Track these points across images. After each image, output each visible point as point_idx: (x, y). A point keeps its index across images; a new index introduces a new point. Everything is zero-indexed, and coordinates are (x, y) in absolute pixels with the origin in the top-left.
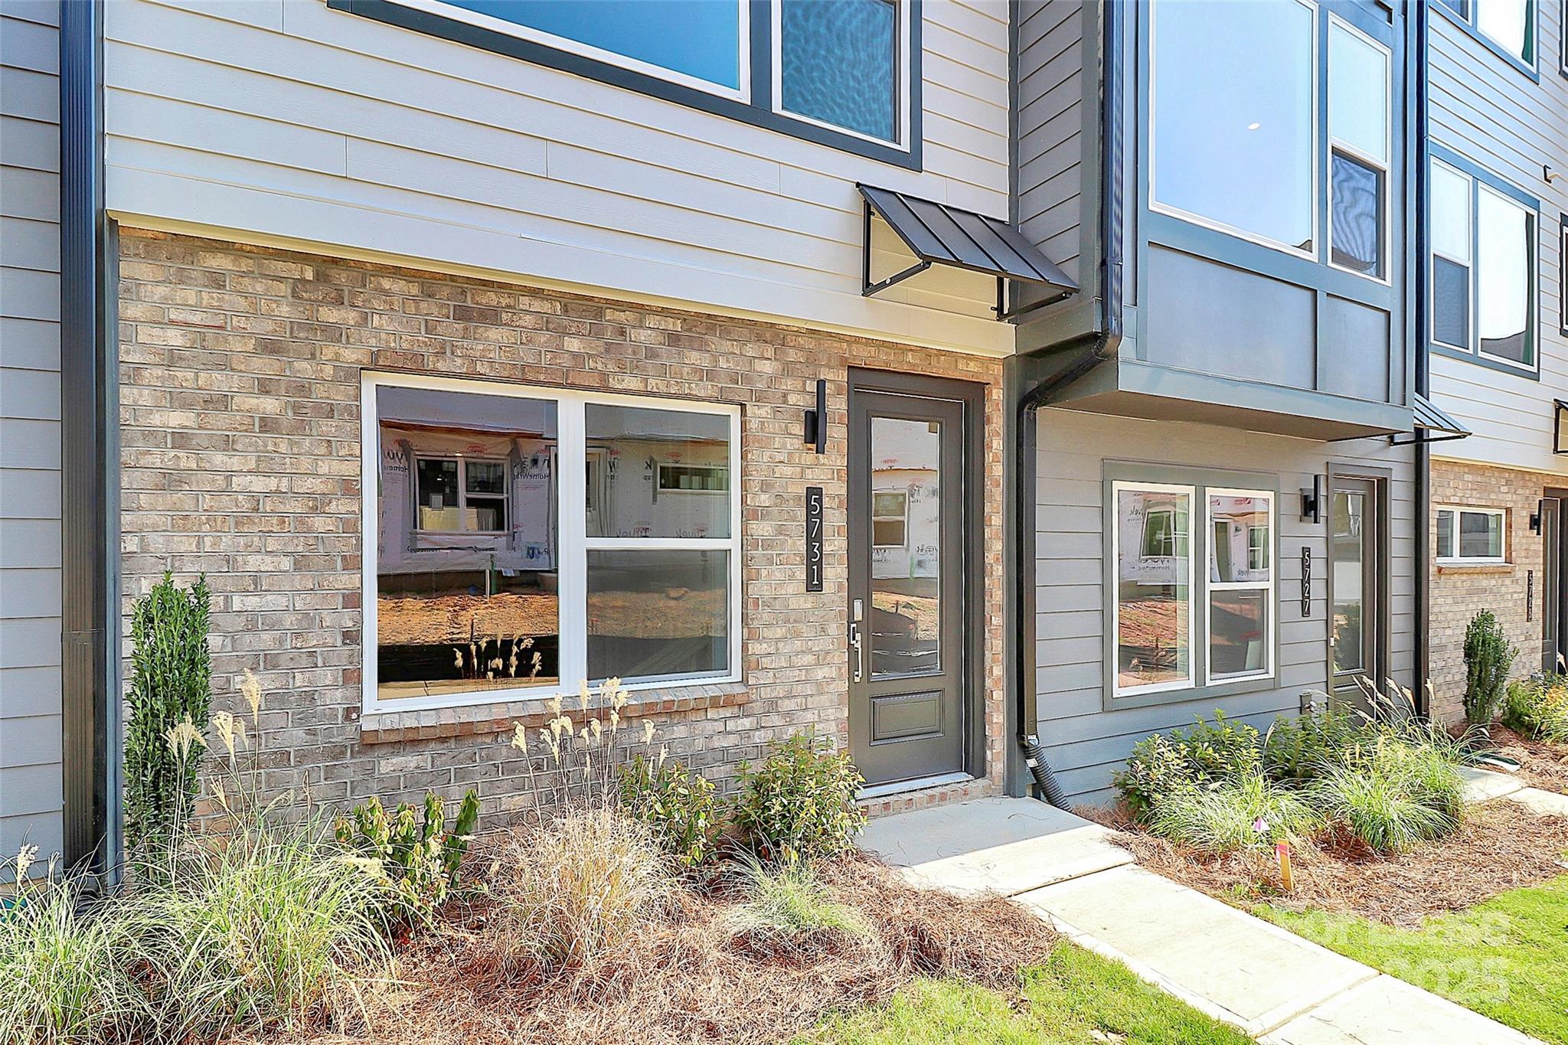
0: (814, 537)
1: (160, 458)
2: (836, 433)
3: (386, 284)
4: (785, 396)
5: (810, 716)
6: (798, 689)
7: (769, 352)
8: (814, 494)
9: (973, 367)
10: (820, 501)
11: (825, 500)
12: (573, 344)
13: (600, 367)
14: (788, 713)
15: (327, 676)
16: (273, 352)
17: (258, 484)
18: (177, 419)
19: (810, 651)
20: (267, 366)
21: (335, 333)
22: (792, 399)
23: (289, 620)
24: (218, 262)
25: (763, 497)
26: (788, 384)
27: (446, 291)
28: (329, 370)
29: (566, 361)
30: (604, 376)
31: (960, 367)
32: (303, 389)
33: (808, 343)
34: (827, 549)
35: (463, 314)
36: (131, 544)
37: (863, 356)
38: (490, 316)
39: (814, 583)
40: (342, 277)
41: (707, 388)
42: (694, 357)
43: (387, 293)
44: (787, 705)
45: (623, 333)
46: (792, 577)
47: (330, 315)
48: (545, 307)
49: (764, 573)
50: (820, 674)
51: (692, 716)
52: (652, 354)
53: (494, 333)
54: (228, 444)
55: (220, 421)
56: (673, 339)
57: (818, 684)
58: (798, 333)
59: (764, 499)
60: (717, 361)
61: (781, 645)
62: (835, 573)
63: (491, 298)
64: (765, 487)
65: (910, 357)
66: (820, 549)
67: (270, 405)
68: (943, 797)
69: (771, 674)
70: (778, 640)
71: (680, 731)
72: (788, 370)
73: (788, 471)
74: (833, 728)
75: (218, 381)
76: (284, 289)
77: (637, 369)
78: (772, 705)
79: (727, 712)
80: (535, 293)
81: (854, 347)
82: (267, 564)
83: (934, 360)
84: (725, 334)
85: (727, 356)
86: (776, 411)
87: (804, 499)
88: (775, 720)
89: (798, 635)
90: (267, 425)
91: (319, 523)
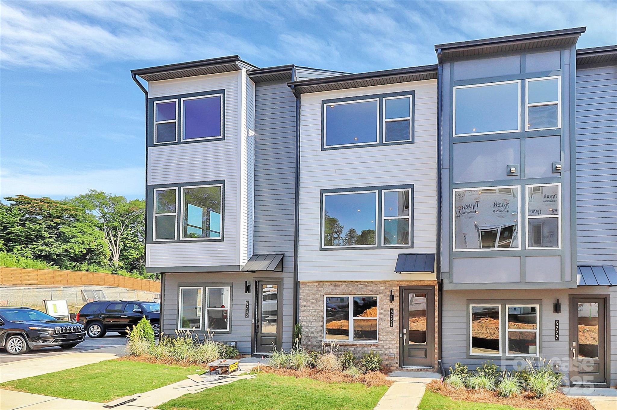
0: (392, 317)
1: (303, 308)
2: (396, 299)
3: (326, 284)
4: (386, 293)
5: (390, 350)
6: (388, 345)
7: (383, 285)
8: (392, 310)
9: (429, 283)
10: (393, 311)
11: (394, 311)
12: (350, 289)
13: (354, 291)
14: (386, 349)
15: (319, 335)
16: (314, 294)
17: (312, 311)
18: (305, 303)
19: (390, 338)
20: (313, 296)
21: (321, 291)
22: (387, 293)
23: (315, 328)
24: (309, 284)
25: (382, 310)
26: (387, 290)
27: (333, 284)
28: (320, 296)
29: (349, 291)
30: (355, 293)
31: (426, 283)
32: (317, 299)
33: (391, 283)
34: (394, 319)
35: (335, 286)
36: (300, 318)
37: (402, 284)
38: (339, 286)
39: (391, 326)
40: (321, 284)
41: (372, 293)
42: (369, 288)
43: (327, 285)
44: (386, 347)
45: (357, 286)
46: (387, 324)
47: (320, 289)
48: (346, 284)
49: (381, 324)
50: (393, 342)
51: (368, 347)
52: (362, 288)
53: (339, 288)
54: (309, 306)
55: (309, 303)
56: (366, 286)
57: (392, 344)
58: (388, 281)
59: (382, 311)
60: (373, 288)
61: (385, 336)
62: (396, 324)
63: (339, 284)
64: (382, 309)
65: (413, 283)
66: (393, 319)
67: (313, 301)
68: (421, 370)
69: (383, 341)
70: (384, 335)
71: (366, 349)
72: (386, 288)
73: (386, 306)
74: (395, 353)
75: (308, 298)
76: (315, 286)
77: (360, 291)
78: (383, 347)
79: (374, 347)
80: (345, 282)
81: (400, 282)
82: (313, 321)
83: (419, 283)
84: (375, 284)
85: (375, 287)
86: (384, 295)
87: (390, 311)
88: (383, 350)
89: (388, 335)
90: (313, 303)
91: (318, 316)
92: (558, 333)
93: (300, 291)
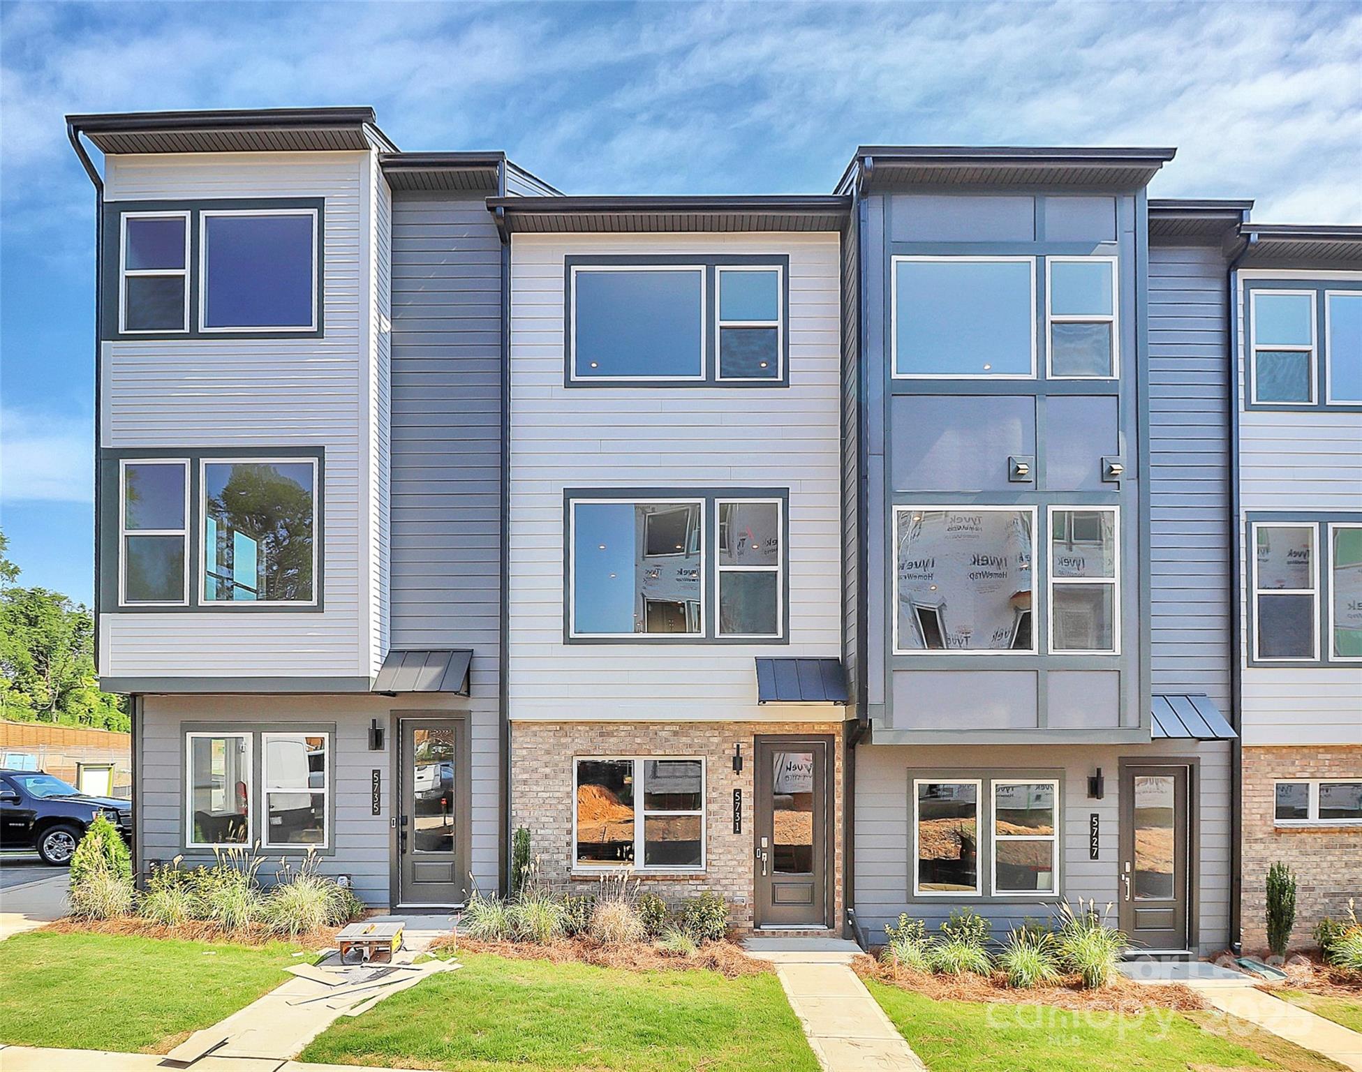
0: (737, 810)
1: (522, 788)
2: (748, 765)
3: (579, 728)
4: (724, 751)
5: (735, 888)
6: (730, 876)
7: (716, 733)
8: (737, 792)
9: (823, 727)
10: (740, 795)
11: (742, 794)
12: (638, 740)
13: (648, 747)
14: (725, 885)
15: (562, 856)
16: (549, 754)
17: (545, 795)
18: (525, 776)
19: (735, 860)
20: (546, 758)
21: (566, 746)
22: (726, 752)
23: (552, 838)
24: (535, 728)
25: (714, 794)
26: (726, 745)
27: (597, 728)
28: (563, 758)
29: (636, 746)
30: (649, 750)
31: (816, 728)
32: (557, 765)
33: (736, 727)
34: (743, 815)
35: (602, 734)
36: (514, 814)
37: (761, 730)
38: (610, 734)
39: (737, 830)
40: (566, 727)
41: (690, 751)
42: (684, 739)
43: (580, 731)
44: (724, 882)
45: (656, 734)
46: (727, 827)
47: (563, 740)
48: (629, 728)
49: (714, 826)
50: (740, 870)
51: (682, 882)
52: (667, 740)
53: (612, 740)
54: (537, 784)
55: (535, 776)
56: (675, 733)
57: (739, 874)
58: (729, 724)
59: (714, 795)
60: (694, 740)
61: (721, 856)
62: (747, 826)
63: (611, 728)
64: (714, 789)
65: (787, 727)
66: (740, 815)
67: (548, 770)
68: (805, 934)
69: (717, 868)
70: (720, 854)
71: (678, 888)
72: (725, 740)
73: (725, 782)
74: (746, 894)
75: (535, 764)
76: (552, 734)
77: (661, 747)
78: (718, 881)
79: (698, 882)
80: (625, 723)
81: (757, 726)
82: (547, 819)
83: (800, 727)
84: (697, 729)
85: (697, 737)
86: (720, 757)
87: (732, 794)
88: (718, 887)
89: (729, 852)
90: (546, 776)
91: (560, 807)
92: (1097, 843)
93: (514, 746)
